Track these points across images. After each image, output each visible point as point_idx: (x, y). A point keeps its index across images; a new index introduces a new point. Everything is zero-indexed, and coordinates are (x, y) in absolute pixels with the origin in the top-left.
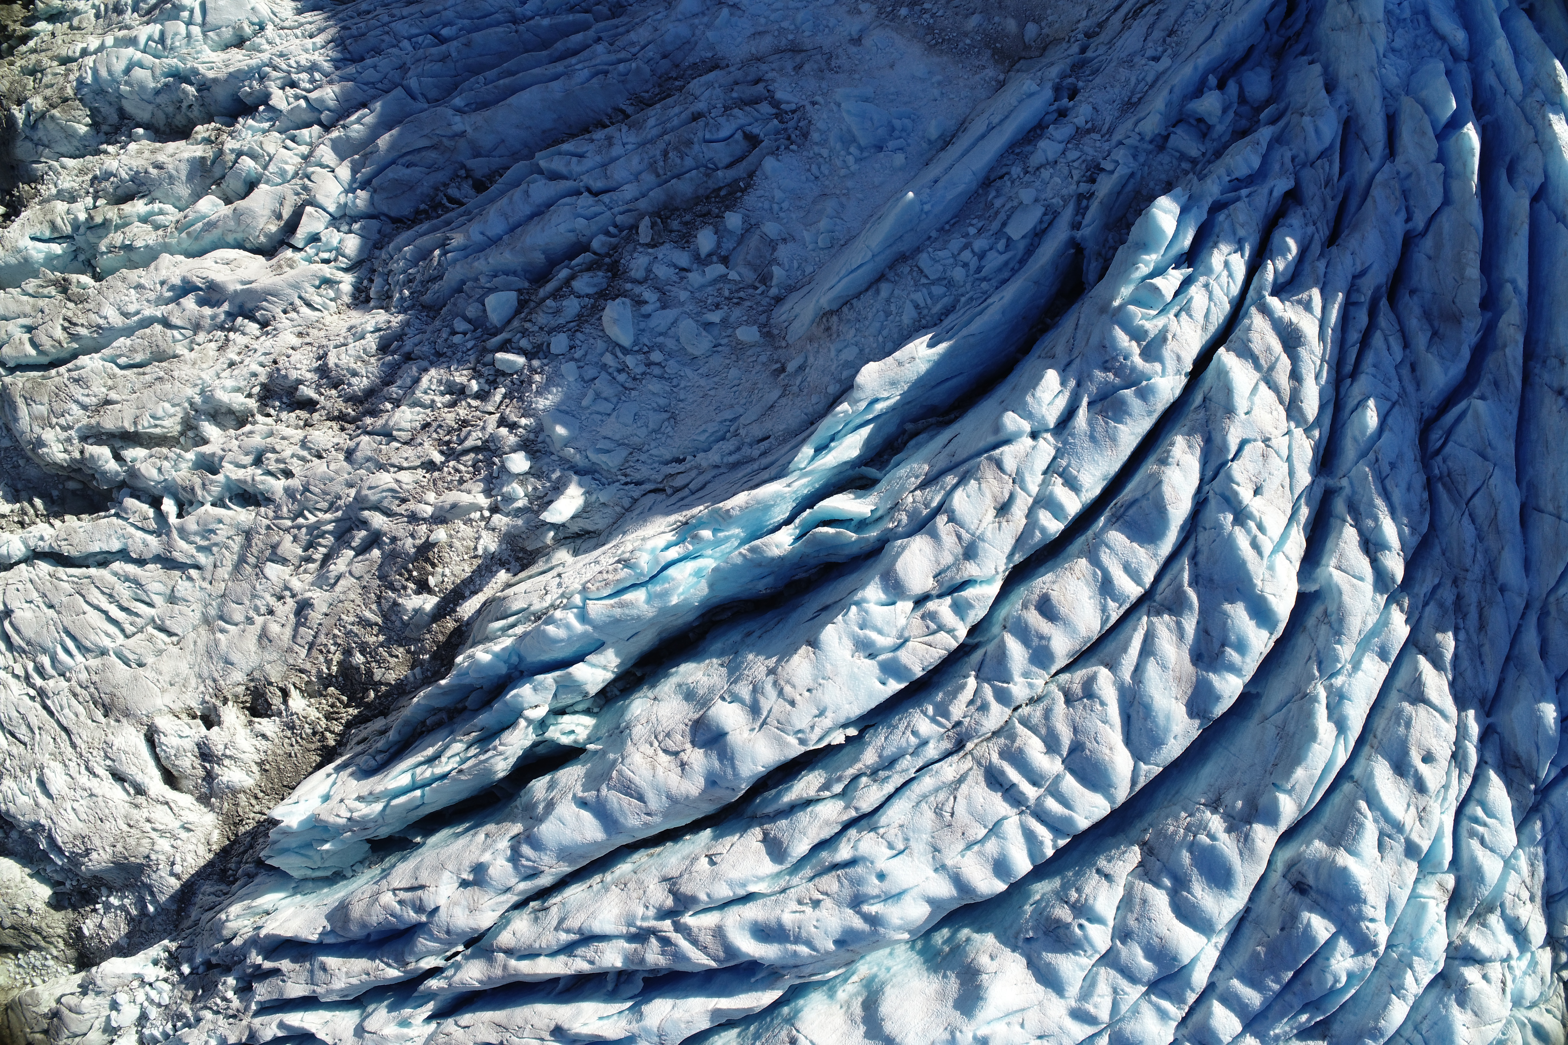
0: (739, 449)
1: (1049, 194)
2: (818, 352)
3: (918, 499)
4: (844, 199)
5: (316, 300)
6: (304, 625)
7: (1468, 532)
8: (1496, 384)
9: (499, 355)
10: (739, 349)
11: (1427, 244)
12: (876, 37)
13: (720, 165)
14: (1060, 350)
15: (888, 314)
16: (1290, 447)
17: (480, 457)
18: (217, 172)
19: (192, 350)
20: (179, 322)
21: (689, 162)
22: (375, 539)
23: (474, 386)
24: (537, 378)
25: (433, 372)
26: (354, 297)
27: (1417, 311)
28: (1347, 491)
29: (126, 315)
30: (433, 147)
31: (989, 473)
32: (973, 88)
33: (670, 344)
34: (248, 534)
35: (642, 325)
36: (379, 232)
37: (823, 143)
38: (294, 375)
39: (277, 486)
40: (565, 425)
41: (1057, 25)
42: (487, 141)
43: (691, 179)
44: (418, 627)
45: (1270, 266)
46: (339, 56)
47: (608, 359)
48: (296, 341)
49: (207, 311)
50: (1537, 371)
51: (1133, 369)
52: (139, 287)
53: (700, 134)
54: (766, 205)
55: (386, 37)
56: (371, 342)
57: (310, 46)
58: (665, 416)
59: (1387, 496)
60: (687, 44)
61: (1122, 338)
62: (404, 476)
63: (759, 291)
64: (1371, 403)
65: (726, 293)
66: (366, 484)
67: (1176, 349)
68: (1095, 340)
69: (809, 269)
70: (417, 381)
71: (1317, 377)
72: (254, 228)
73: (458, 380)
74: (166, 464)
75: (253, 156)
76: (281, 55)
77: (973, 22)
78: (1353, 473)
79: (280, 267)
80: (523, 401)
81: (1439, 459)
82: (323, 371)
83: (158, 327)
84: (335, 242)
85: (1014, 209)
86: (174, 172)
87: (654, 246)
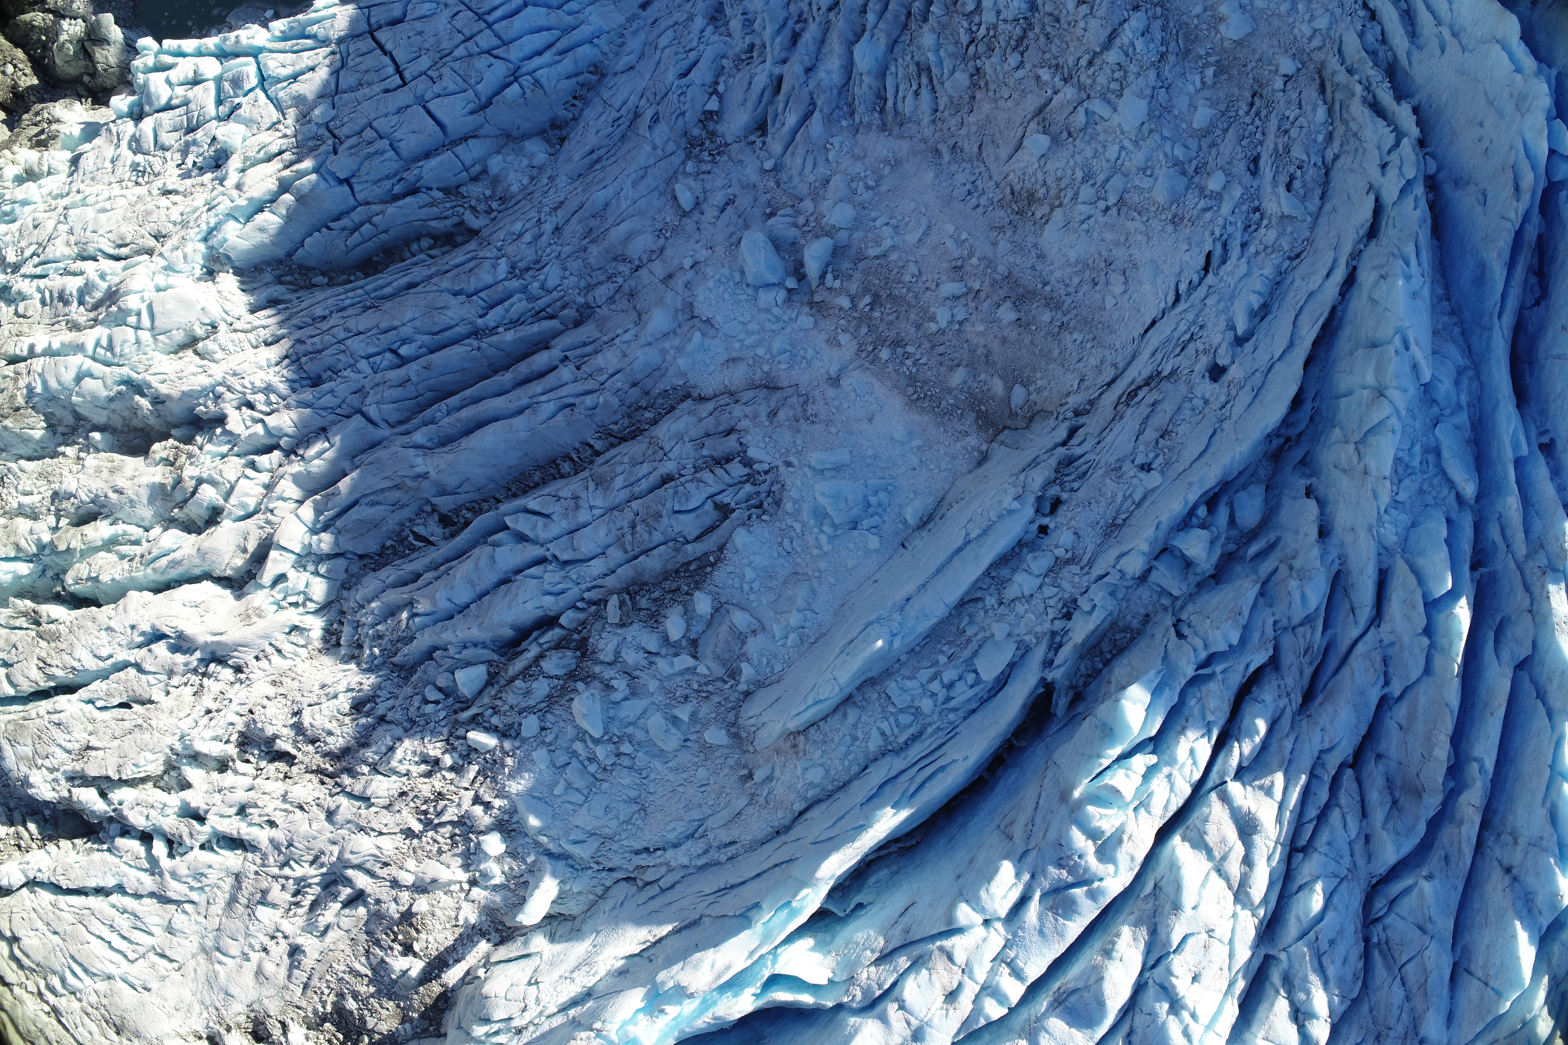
0: (706, 852)
1: (1022, 630)
2: (784, 766)
3: (872, 976)
4: (815, 583)
5: (287, 648)
6: (298, 968)
7: (1398, 992)
8: (1447, 858)
9: (471, 735)
10: (706, 749)
11: (1400, 712)
12: (854, 380)
13: (690, 538)
14: (1018, 831)
15: (855, 739)
16: (1233, 931)
17: (457, 831)
18: (179, 496)
19: (168, 693)
20: (153, 669)
21: (658, 537)
22: (358, 897)
23: (448, 760)
24: (509, 761)
25: (407, 743)
26: (325, 640)
27: (1380, 781)
28: (1285, 965)
29: (99, 658)
30: (397, 487)
31: (939, 963)
32: (954, 458)
33: (640, 735)
34: (238, 877)
35: (612, 713)
36: (346, 571)
37: (796, 515)
38: (270, 731)
39: (262, 836)
40: (538, 815)
41: (1046, 393)
42: (451, 481)
43: (660, 555)
44: (406, 988)
45: (1236, 751)
46: (295, 377)
47: (578, 746)
48: (271, 691)
49: (180, 658)
50: (1490, 843)
51: (1086, 870)
52: (109, 629)
53: (669, 505)
54: (737, 585)
55: (341, 357)
56: (344, 703)
57: (264, 364)
58: (635, 807)
59: (1322, 971)
60: (657, 371)
61: (1079, 839)
62: (383, 841)
63: (728, 686)
64: (1319, 887)
65: (695, 686)
66: (349, 848)
67: (1131, 850)
68: (1051, 835)
69: (778, 668)
70: (392, 749)
71: (1269, 858)
72: (220, 563)
73: (432, 753)
74: (153, 813)
75: (213, 483)
76: (235, 374)
77: (958, 377)
78: (1292, 950)
79: (248, 616)
80: (497, 783)
81: (1379, 927)
82: (298, 728)
83: (132, 671)
84: (302, 588)
85: (985, 640)
86: (134, 497)
87: (622, 625)
